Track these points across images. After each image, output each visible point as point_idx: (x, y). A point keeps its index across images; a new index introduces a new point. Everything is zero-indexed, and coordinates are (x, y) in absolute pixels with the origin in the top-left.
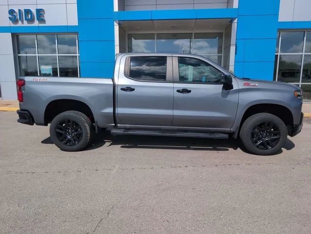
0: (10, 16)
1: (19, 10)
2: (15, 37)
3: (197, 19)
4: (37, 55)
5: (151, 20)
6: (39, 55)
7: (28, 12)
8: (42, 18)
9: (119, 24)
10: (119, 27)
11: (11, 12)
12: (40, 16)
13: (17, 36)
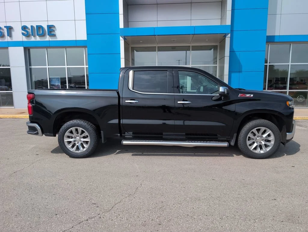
0: (23, 32)
1: (32, 26)
2: (27, 50)
3: (194, 34)
4: (47, 67)
5: (154, 35)
6: (49, 67)
7: (39, 27)
8: (53, 33)
9: (125, 39)
10: (124, 41)
11: (24, 28)
12: (50, 32)
13: (29, 50)
